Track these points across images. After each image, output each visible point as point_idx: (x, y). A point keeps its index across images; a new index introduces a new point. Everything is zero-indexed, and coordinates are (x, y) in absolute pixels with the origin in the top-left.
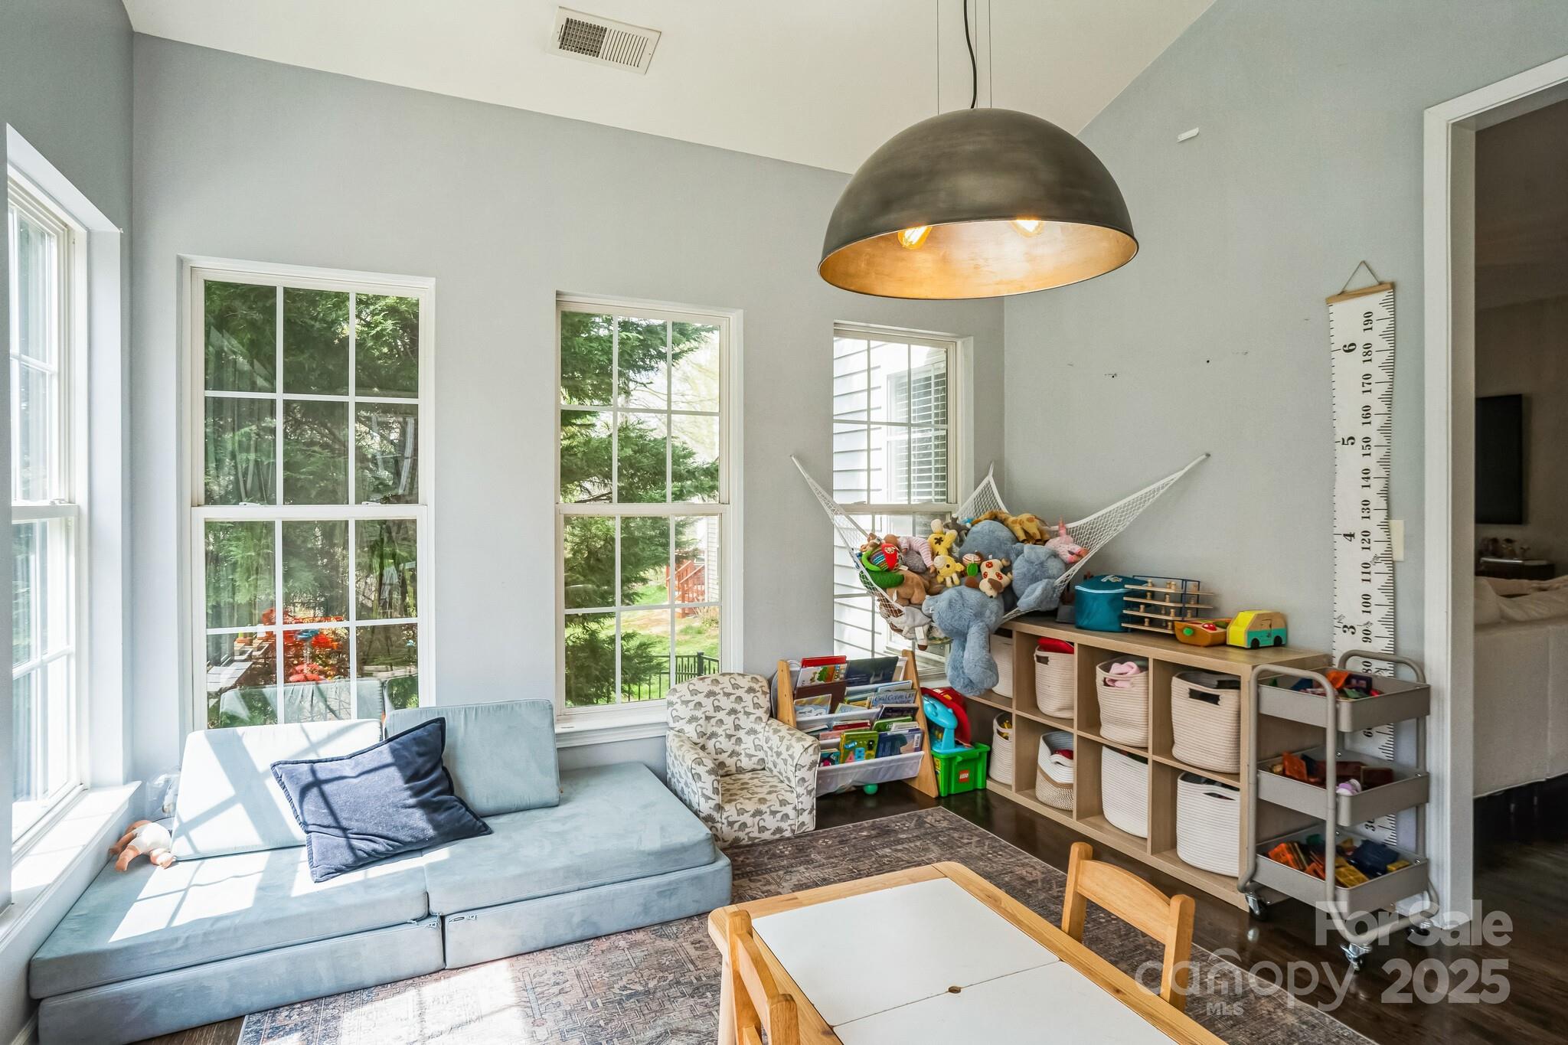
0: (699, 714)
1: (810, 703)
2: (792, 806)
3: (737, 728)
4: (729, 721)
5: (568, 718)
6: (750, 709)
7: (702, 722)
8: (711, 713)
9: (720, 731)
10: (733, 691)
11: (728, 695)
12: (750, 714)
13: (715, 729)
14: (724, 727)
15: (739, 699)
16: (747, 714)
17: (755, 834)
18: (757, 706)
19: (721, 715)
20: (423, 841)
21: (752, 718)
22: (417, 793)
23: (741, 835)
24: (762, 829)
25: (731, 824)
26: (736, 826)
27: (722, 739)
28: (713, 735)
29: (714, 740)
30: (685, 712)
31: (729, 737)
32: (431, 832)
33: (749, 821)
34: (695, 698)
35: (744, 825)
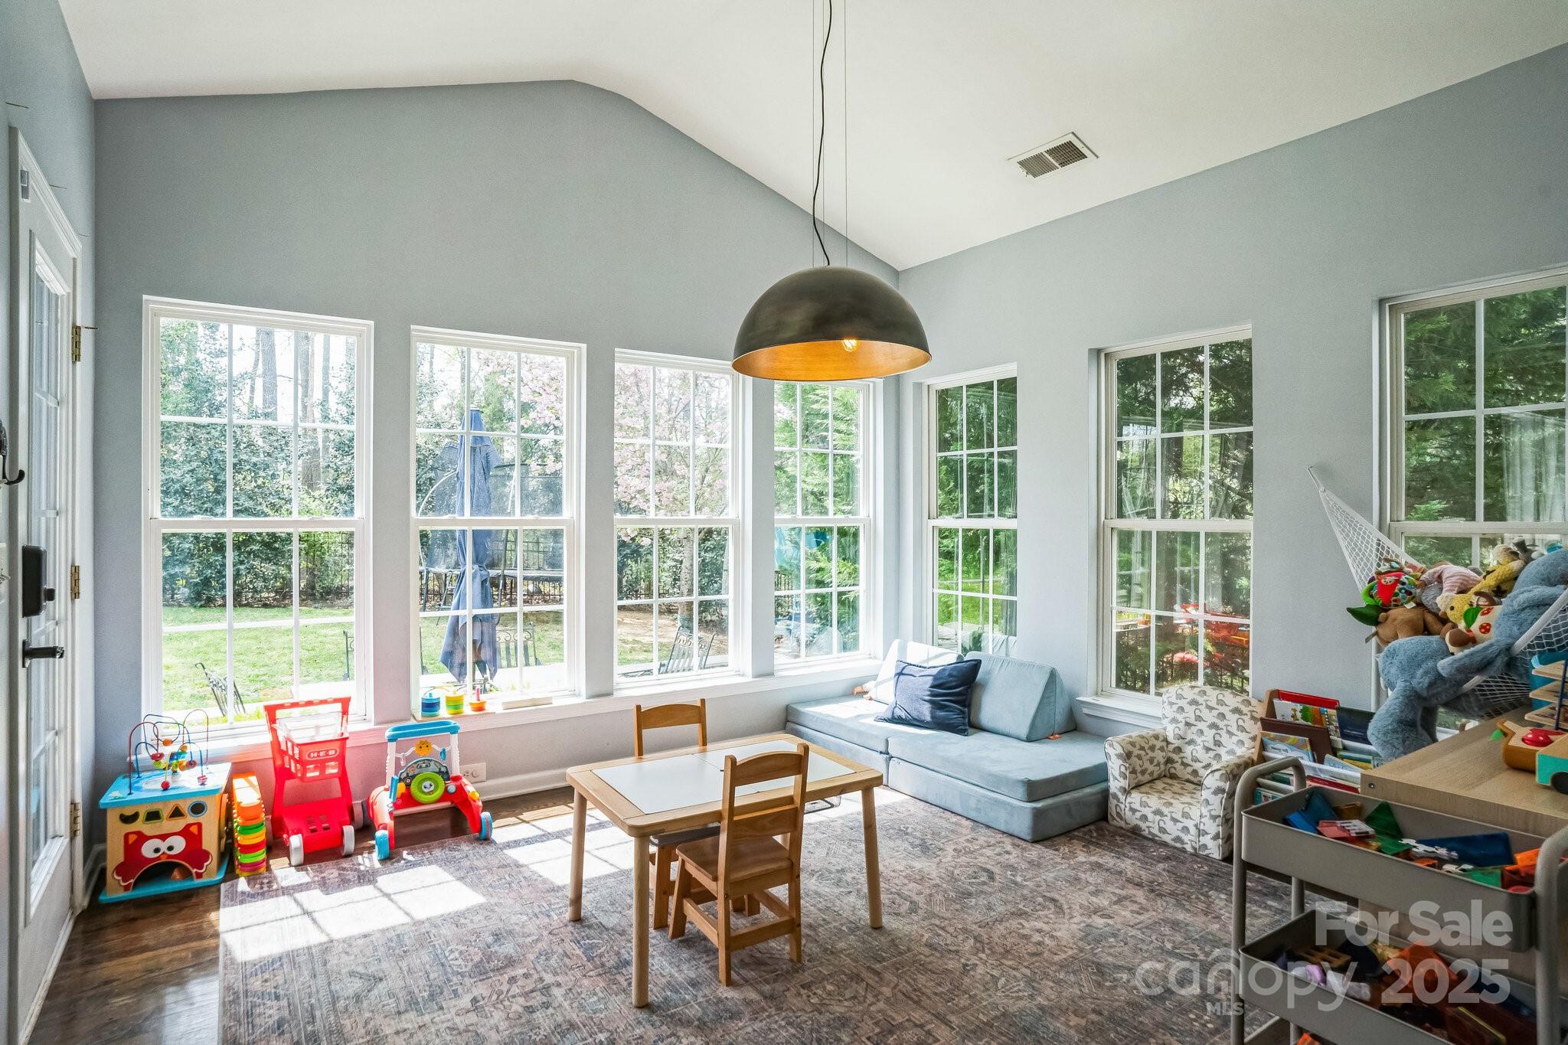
0: (1180, 717)
1: (1282, 740)
2: (1193, 823)
3: (1218, 744)
4: (1210, 734)
5: (1110, 696)
6: (1234, 729)
7: (1181, 725)
8: (1192, 720)
9: (1199, 740)
10: (1216, 706)
11: (1211, 708)
12: (1233, 734)
13: (1195, 737)
14: (1203, 738)
15: (1222, 716)
16: (1230, 734)
17: (1155, 831)
18: (1242, 729)
19: (1202, 726)
20: (922, 721)
21: (1235, 739)
22: (933, 695)
23: (1143, 825)
24: (1163, 830)
25: (1133, 811)
26: (1138, 815)
27: (1199, 748)
28: (1191, 742)
29: (1192, 747)
30: (1170, 712)
31: (1208, 749)
32: (928, 718)
33: (1150, 816)
34: (1179, 701)
35: (1144, 818)
